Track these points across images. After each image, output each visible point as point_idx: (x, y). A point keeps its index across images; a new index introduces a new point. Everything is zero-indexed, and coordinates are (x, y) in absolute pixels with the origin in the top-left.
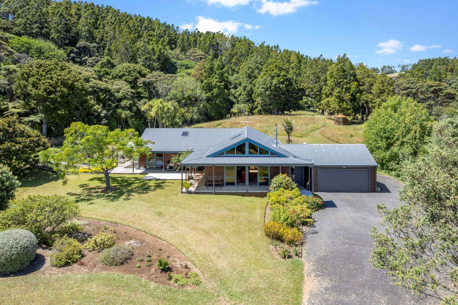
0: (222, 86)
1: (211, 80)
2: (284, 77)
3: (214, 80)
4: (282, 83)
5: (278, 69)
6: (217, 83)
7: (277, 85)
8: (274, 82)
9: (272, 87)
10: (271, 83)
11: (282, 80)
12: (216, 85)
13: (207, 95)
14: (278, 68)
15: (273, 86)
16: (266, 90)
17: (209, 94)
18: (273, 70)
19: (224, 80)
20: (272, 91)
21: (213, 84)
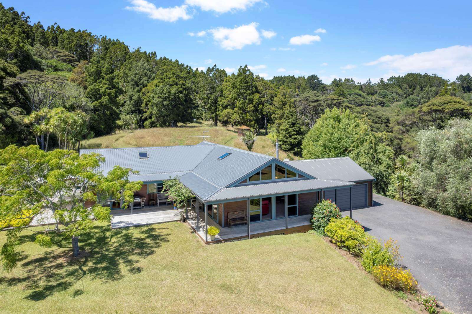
0: (113, 94)
1: (99, 85)
2: (183, 86)
3: (103, 87)
4: (181, 92)
5: (176, 77)
6: (107, 90)
7: (176, 94)
8: (173, 90)
9: (171, 97)
10: (170, 92)
11: (181, 89)
12: (105, 91)
13: (94, 103)
14: (175, 75)
15: (172, 95)
16: (164, 99)
17: (96, 103)
18: (169, 78)
19: (114, 87)
20: (169, 101)
21: (102, 90)
